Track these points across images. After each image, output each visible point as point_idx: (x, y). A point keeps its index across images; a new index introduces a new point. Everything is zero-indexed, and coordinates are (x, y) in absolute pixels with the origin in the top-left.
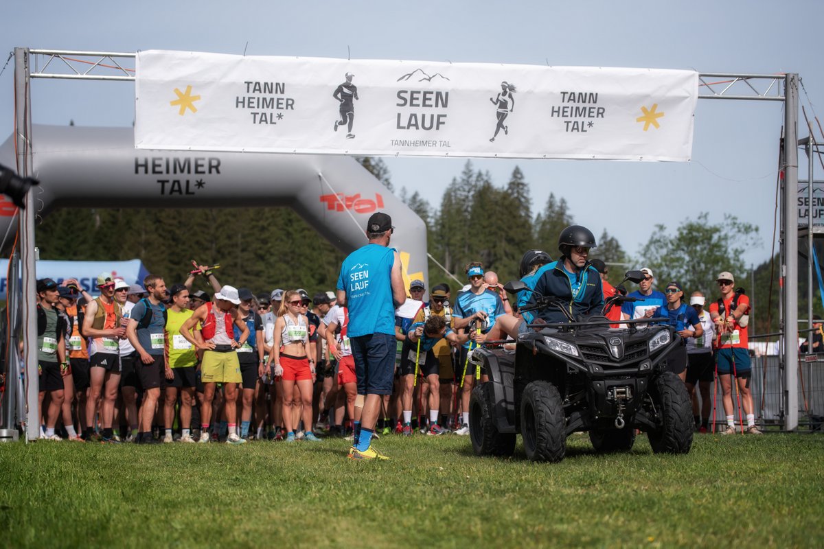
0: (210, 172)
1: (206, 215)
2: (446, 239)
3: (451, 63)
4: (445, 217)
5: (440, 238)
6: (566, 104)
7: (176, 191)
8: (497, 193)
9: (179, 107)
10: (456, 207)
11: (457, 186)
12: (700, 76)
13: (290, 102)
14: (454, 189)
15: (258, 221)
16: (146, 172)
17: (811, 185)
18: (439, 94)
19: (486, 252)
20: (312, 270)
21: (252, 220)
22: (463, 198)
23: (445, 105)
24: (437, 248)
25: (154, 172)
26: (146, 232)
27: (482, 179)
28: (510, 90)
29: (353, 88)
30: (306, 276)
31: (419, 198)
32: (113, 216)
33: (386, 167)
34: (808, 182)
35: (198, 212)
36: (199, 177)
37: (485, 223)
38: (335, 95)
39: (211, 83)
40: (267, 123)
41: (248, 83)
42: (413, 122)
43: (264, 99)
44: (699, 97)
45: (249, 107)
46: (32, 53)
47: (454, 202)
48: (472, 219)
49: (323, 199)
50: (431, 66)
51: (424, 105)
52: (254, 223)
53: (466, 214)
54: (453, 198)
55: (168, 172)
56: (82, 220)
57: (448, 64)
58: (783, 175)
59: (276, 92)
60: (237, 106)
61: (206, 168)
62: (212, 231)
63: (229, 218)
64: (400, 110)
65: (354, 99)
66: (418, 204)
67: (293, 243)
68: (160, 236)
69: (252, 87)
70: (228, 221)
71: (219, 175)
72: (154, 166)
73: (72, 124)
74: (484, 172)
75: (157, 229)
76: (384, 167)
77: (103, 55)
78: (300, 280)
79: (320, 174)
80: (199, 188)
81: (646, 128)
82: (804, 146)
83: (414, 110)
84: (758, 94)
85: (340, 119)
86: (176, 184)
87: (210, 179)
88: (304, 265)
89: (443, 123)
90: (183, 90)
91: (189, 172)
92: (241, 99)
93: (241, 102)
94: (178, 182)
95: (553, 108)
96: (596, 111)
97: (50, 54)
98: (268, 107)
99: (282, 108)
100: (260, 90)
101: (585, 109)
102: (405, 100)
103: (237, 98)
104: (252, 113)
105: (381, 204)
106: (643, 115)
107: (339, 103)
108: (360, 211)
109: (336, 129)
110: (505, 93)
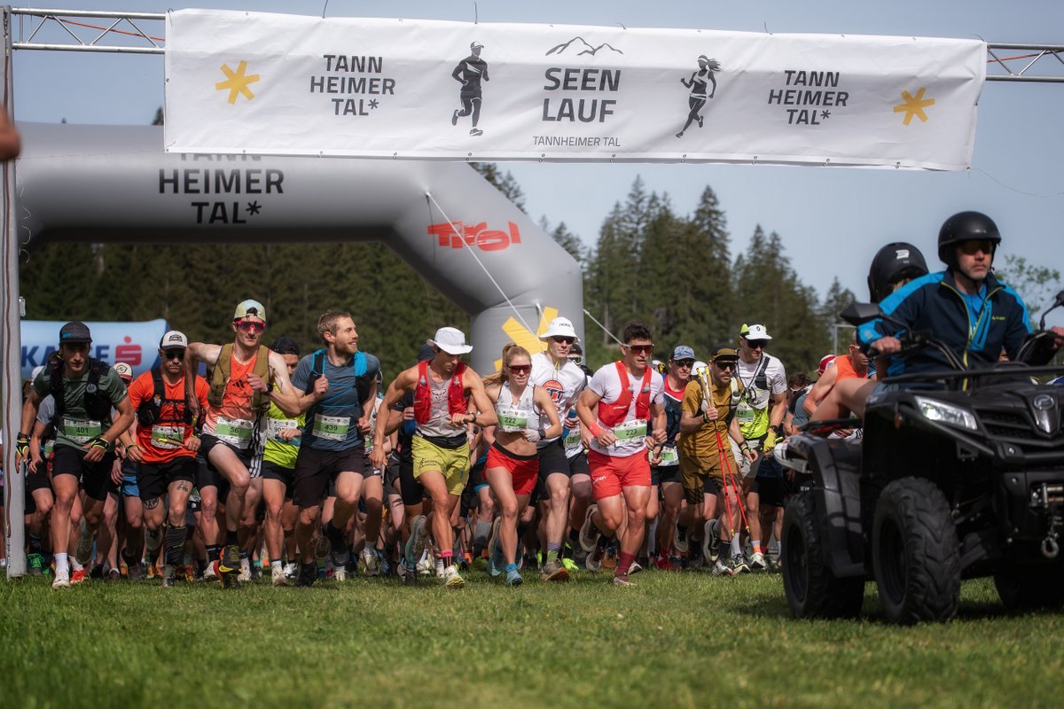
0: (268, 191)
1: (258, 256)
2: (605, 293)
3: (624, 28)
4: (603, 259)
5: (596, 290)
6: (791, 86)
7: (219, 218)
8: (679, 225)
9: (227, 92)
10: (620, 245)
11: (621, 215)
12: (990, 47)
13: (389, 84)
14: (616, 219)
15: (332, 265)
16: (176, 190)
18: (606, 73)
19: (663, 309)
20: (410, 336)
21: (324, 264)
22: (630, 231)
23: (614, 88)
24: (592, 305)
25: (187, 190)
26: (171, 282)
27: (658, 205)
28: (710, 68)
29: (481, 65)
30: (402, 344)
31: (565, 232)
32: (123, 258)
33: (518, 187)
35: (244, 249)
36: (252, 198)
37: (662, 269)
38: (455, 75)
39: (275, 56)
40: (355, 114)
41: (329, 57)
42: (566, 110)
43: (352, 80)
44: (987, 79)
45: (329, 91)
46: (15, 13)
47: (616, 237)
48: (643, 262)
49: (432, 229)
50: (597, 32)
51: (584, 87)
52: (327, 268)
53: (635, 255)
54: (616, 232)
55: (207, 191)
56: (78, 264)
57: (621, 30)
59: (370, 71)
60: (312, 90)
61: (262, 185)
62: (266, 280)
63: (291, 260)
64: (549, 94)
65: (482, 79)
66: (565, 241)
67: (382, 297)
68: (191, 286)
69: (334, 62)
70: (288, 265)
71: (281, 194)
72: (188, 181)
73: (64, 122)
74: (660, 195)
75: (186, 277)
76: (515, 187)
77: (118, 17)
78: (393, 350)
79: (428, 194)
80: (252, 214)
81: (906, 122)
83: (568, 94)
85: (461, 107)
86: (219, 208)
87: (268, 201)
88: (399, 329)
89: (611, 112)
90: (234, 67)
91: (238, 191)
92: (318, 80)
93: (317, 84)
94: (222, 205)
95: (772, 91)
96: (835, 97)
97: (41, 15)
98: (357, 91)
99: (378, 93)
100: (345, 67)
101: (819, 94)
102: (557, 81)
103: (313, 78)
104: (333, 101)
105: (516, 238)
106: (904, 102)
107: (461, 85)
108: (485, 248)
109: (454, 121)
110: (703, 71)
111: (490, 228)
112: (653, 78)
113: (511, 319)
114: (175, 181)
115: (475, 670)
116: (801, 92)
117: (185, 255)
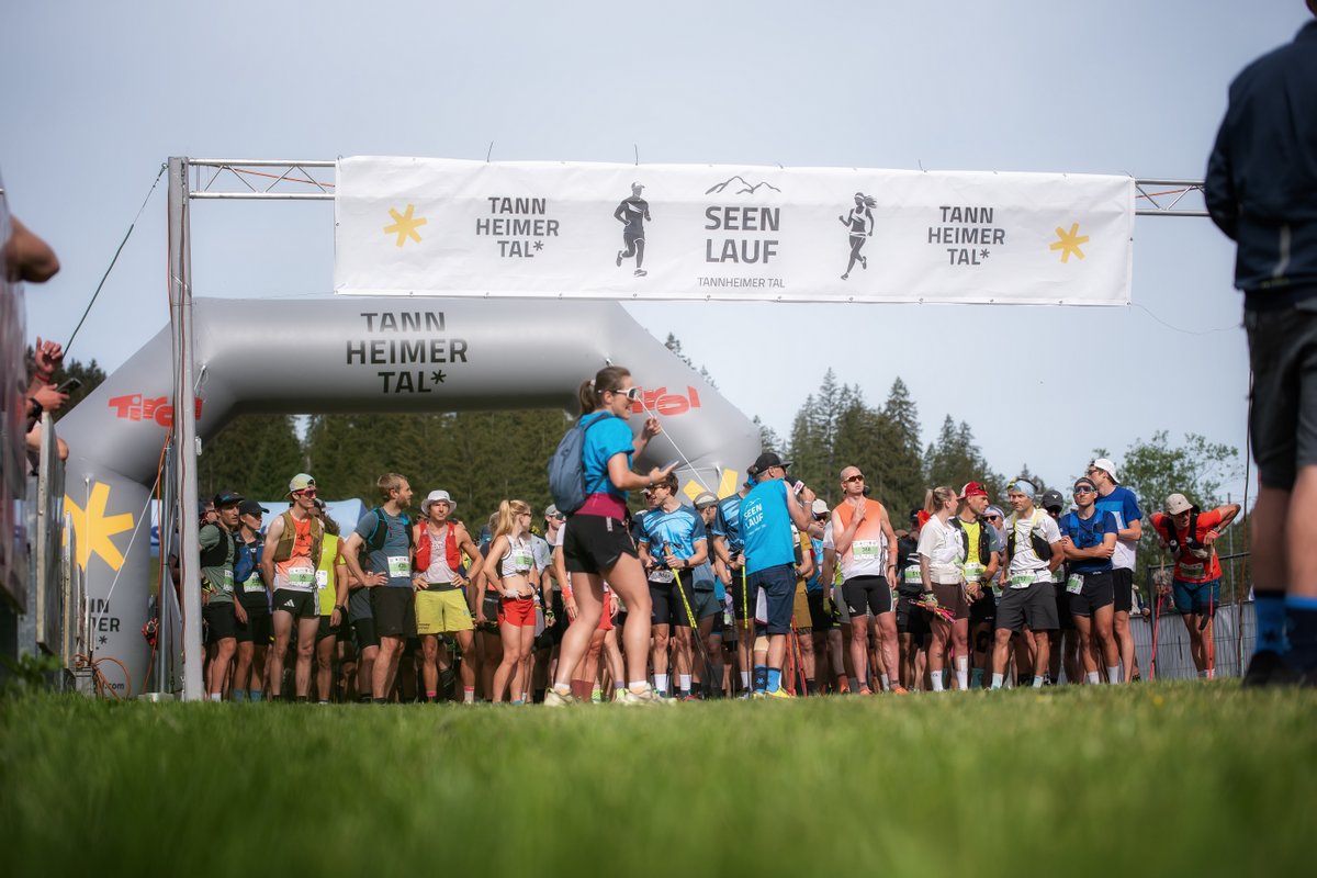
0: (453, 360)
1: (459, 453)
3: (782, 167)
4: (798, 451)
6: (948, 224)
7: (405, 387)
8: (870, 416)
9: (395, 236)
10: (813, 436)
11: (814, 408)
12: (1138, 183)
13: (553, 225)
14: (809, 412)
15: (531, 461)
16: (363, 361)
18: (765, 211)
21: (524, 459)
22: (822, 423)
23: (775, 227)
25: (374, 361)
27: (850, 397)
28: (867, 205)
29: (642, 204)
32: (330, 457)
36: (437, 367)
38: (617, 215)
39: (442, 200)
40: (520, 256)
41: (494, 200)
42: (730, 252)
43: (517, 222)
44: (1137, 214)
45: (495, 233)
46: (193, 164)
47: (809, 429)
48: (836, 453)
50: (754, 172)
52: (527, 463)
53: (828, 446)
54: (809, 424)
55: (393, 361)
56: (286, 464)
57: (779, 169)
59: (534, 212)
60: (478, 233)
61: (446, 355)
63: (492, 457)
64: (711, 234)
65: (644, 220)
69: (499, 204)
70: (490, 461)
71: (465, 363)
74: (851, 387)
77: (290, 165)
80: (436, 383)
81: (1064, 260)
83: (730, 234)
85: (625, 249)
86: (405, 377)
87: (453, 371)
89: (774, 253)
90: (402, 211)
91: (423, 360)
92: (483, 223)
93: (483, 227)
94: (408, 374)
95: (930, 229)
96: (991, 234)
97: (216, 165)
98: (522, 233)
99: (542, 234)
100: (510, 209)
101: (975, 231)
102: (717, 221)
103: (479, 221)
104: (499, 242)
105: (695, 402)
106: (1058, 240)
107: (623, 226)
108: (665, 412)
109: (619, 262)
110: (859, 210)
111: (669, 393)
112: (811, 215)
113: (692, 482)
114: (362, 352)
116: (958, 229)
117: (389, 453)
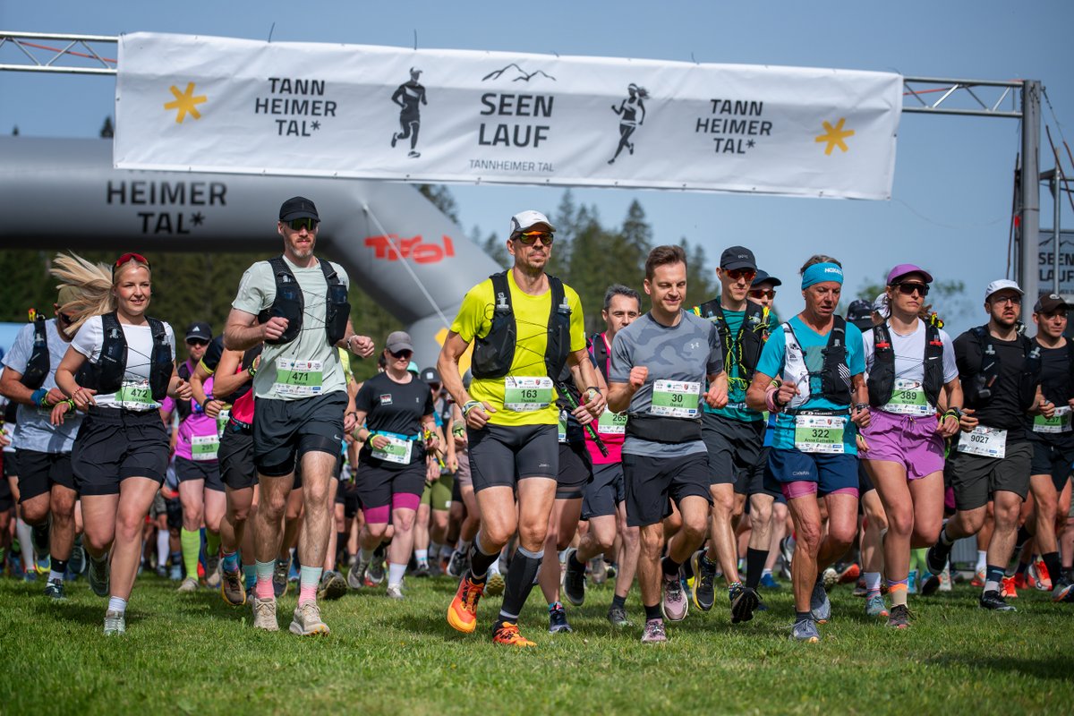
0: (212, 202)
1: (200, 262)
3: (558, 55)
6: (717, 115)
7: (164, 228)
8: (607, 236)
9: (175, 112)
12: (906, 81)
13: (331, 106)
16: (123, 200)
17: (1057, 236)
18: (540, 99)
22: (561, 242)
23: (547, 114)
25: (134, 201)
27: (586, 217)
28: (640, 95)
29: (420, 89)
34: (1054, 232)
35: (189, 257)
36: (196, 209)
37: (590, 279)
38: (395, 98)
39: (222, 79)
40: (297, 134)
41: (274, 80)
42: (502, 135)
43: (295, 102)
44: (904, 111)
45: (273, 112)
48: (572, 272)
49: (369, 242)
50: (531, 60)
51: (519, 113)
53: (566, 265)
55: (153, 201)
56: (26, 266)
57: (553, 58)
58: (1019, 221)
59: (313, 93)
60: (257, 111)
61: (206, 197)
62: (208, 283)
64: (485, 119)
65: (420, 104)
66: (495, 250)
69: (278, 85)
71: (223, 207)
73: (16, 132)
74: (589, 207)
76: (451, 197)
77: (73, 39)
79: (366, 208)
80: (196, 224)
81: (828, 151)
82: (1047, 182)
83: (504, 120)
84: (985, 107)
85: (400, 130)
86: (164, 218)
87: (212, 213)
89: (544, 138)
90: (183, 88)
91: (182, 202)
92: (262, 102)
93: (262, 106)
94: (167, 216)
95: (699, 120)
96: (759, 126)
98: (300, 112)
99: (319, 115)
100: (289, 90)
101: (744, 123)
102: (493, 106)
103: (258, 100)
104: (277, 121)
105: (450, 252)
106: (825, 132)
107: (399, 109)
108: (420, 260)
109: (393, 144)
110: (632, 99)
111: (426, 241)
112: (584, 103)
115: (408, 684)
116: (726, 121)
